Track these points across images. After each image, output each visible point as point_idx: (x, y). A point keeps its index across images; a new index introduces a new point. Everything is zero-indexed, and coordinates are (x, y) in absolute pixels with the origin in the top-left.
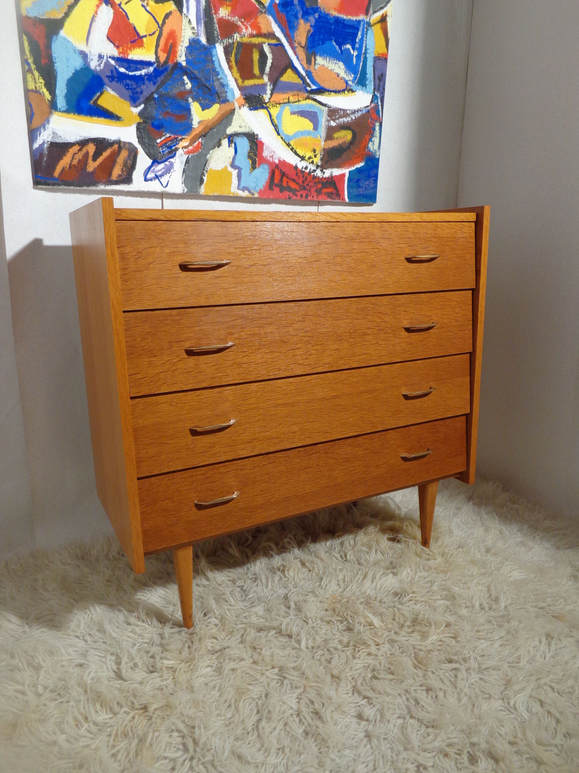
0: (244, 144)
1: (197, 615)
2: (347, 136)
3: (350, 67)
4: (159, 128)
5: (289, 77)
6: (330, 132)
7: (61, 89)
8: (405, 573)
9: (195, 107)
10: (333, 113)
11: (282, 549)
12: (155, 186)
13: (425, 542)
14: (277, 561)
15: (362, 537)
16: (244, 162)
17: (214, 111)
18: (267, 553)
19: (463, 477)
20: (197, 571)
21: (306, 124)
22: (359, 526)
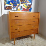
0: (21, 7)
1: (15, 44)
2: (29, 6)
3: (29, 1)
4: (14, 5)
5: (25, 2)
6: (28, 6)
7: (7, 2)
8: (32, 41)
9: (17, 4)
10: (28, 4)
11: (23, 39)
12: (14, 10)
13: (34, 39)
14: (22, 40)
15: (29, 38)
16: (21, 8)
17: (19, 4)
18: (21, 39)
19: (37, 34)
20: (16, 40)
21: (26, 5)
22: (29, 37)
